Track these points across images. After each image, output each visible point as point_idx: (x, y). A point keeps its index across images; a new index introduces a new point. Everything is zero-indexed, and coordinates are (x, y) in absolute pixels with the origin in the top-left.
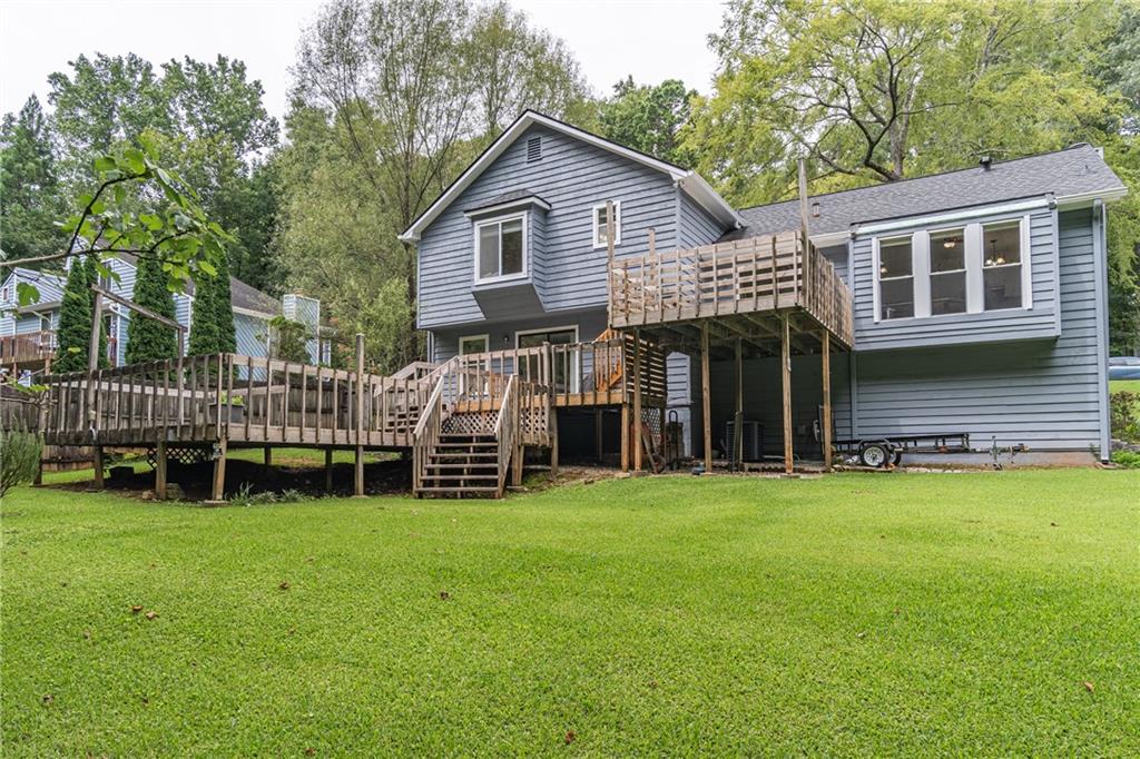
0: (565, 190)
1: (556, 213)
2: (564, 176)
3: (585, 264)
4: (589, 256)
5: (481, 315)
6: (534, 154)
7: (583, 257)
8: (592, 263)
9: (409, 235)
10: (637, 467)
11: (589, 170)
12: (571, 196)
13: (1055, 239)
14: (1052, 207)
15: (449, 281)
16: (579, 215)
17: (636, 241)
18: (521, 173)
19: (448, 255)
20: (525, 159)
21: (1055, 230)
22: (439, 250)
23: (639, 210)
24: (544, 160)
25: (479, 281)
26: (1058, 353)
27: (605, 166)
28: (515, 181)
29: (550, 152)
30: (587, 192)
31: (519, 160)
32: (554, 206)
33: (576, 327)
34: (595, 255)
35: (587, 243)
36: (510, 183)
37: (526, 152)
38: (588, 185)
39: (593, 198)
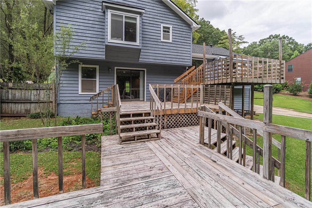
3: (157, 46)
4: (159, 43)
5: (104, 57)
7: (156, 43)
8: (160, 47)
11: (159, 9)
12: (151, 16)
16: (155, 26)
17: (177, 43)
23: (178, 32)
33: (145, 69)
34: (161, 44)
35: (158, 38)
38: (159, 15)
39: (161, 21)
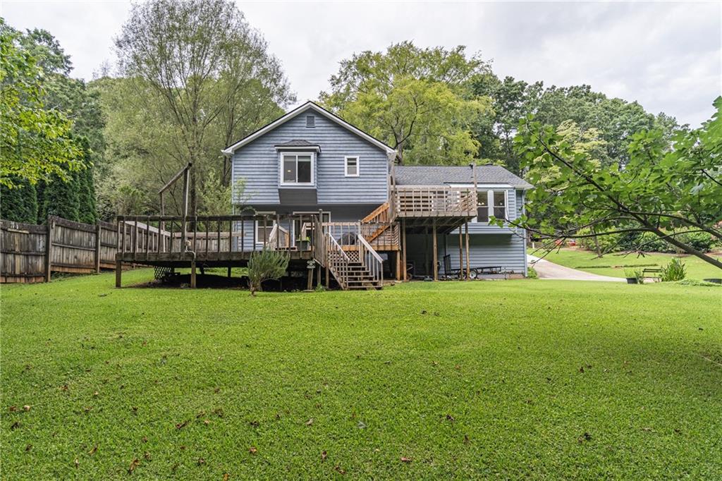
0: (328, 145)
1: (323, 156)
2: (328, 139)
3: (339, 183)
4: (342, 180)
5: (279, 201)
6: (311, 123)
7: (339, 180)
8: (344, 183)
9: (229, 151)
10: (405, 278)
11: (341, 139)
12: (332, 149)
13: (515, 199)
14: (514, 188)
15: (255, 180)
16: (337, 159)
17: (367, 176)
18: (303, 132)
19: (254, 166)
20: (305, 125)
21: (515, 196)
22: (248, 163)
23: (369, 162)
24: (317, 128)
25: (283, 183)
26: (513, 239)
27: (350, 138)
28: (299, 135)
29: (320, 125)
30: (341, 149)
31: (302, 125)
32: (322, 152)
33: (329, 213)
34: (345, 180)
35: (342, 173)
36: (296, 135)
37: (306, 121)
38: (341, 145)
39: (344, 152)
